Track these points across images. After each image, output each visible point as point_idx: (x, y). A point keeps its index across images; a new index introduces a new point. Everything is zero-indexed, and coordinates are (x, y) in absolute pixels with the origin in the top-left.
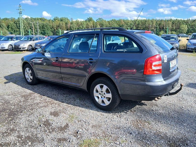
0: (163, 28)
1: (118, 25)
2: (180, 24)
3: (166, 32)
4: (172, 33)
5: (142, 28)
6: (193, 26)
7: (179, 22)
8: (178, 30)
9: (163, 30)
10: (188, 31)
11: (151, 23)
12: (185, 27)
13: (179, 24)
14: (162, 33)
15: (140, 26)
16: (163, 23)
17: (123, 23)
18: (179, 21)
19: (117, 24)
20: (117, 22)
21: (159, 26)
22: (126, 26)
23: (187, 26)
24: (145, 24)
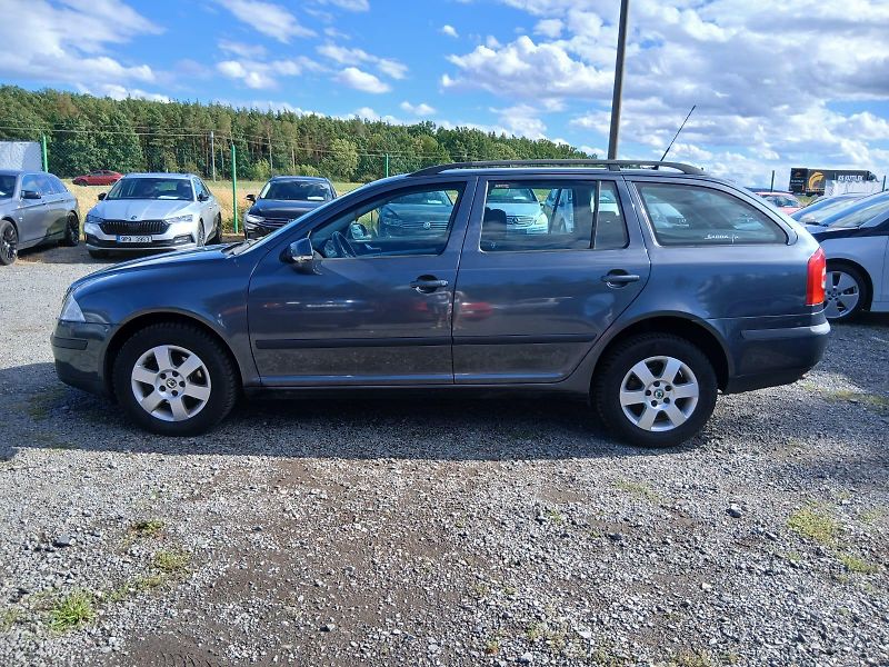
0: (265, 149)
1: (48, 120)
2: (328, 135)
3: (278, 165)
4: (303, 173)
5: (172, 140)
6: (376, 146)
7: (325, 126)
8: (325, 160)
9: (268, 158)
10: (361, 166)
11: (211, 123)
12: (348, 151)
13: (325, 135)
14: (262, 167)
15: (161, 132)
16: (260, 128)
17: (72, 109)
18: (322, 124)
19: (39, 112)
20: (36, 101)
21: (247, 138)
22: (90, 124)
23: (354, 146)
24: (183, 122)
